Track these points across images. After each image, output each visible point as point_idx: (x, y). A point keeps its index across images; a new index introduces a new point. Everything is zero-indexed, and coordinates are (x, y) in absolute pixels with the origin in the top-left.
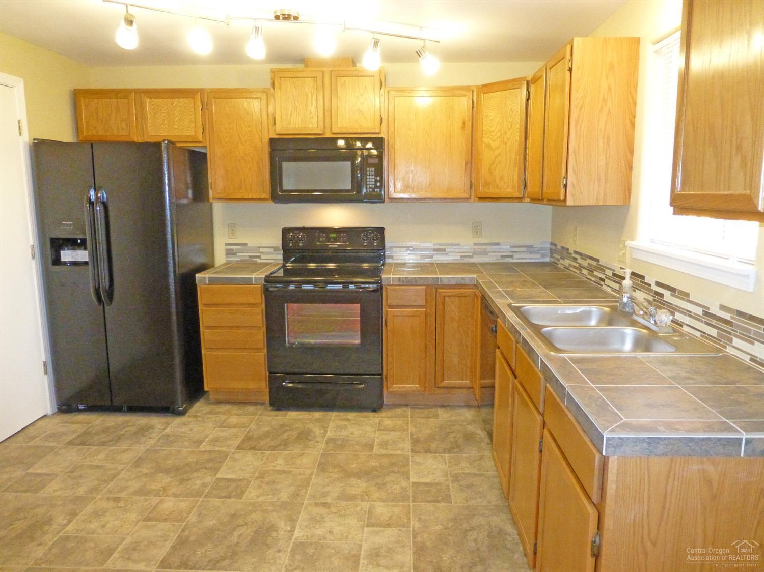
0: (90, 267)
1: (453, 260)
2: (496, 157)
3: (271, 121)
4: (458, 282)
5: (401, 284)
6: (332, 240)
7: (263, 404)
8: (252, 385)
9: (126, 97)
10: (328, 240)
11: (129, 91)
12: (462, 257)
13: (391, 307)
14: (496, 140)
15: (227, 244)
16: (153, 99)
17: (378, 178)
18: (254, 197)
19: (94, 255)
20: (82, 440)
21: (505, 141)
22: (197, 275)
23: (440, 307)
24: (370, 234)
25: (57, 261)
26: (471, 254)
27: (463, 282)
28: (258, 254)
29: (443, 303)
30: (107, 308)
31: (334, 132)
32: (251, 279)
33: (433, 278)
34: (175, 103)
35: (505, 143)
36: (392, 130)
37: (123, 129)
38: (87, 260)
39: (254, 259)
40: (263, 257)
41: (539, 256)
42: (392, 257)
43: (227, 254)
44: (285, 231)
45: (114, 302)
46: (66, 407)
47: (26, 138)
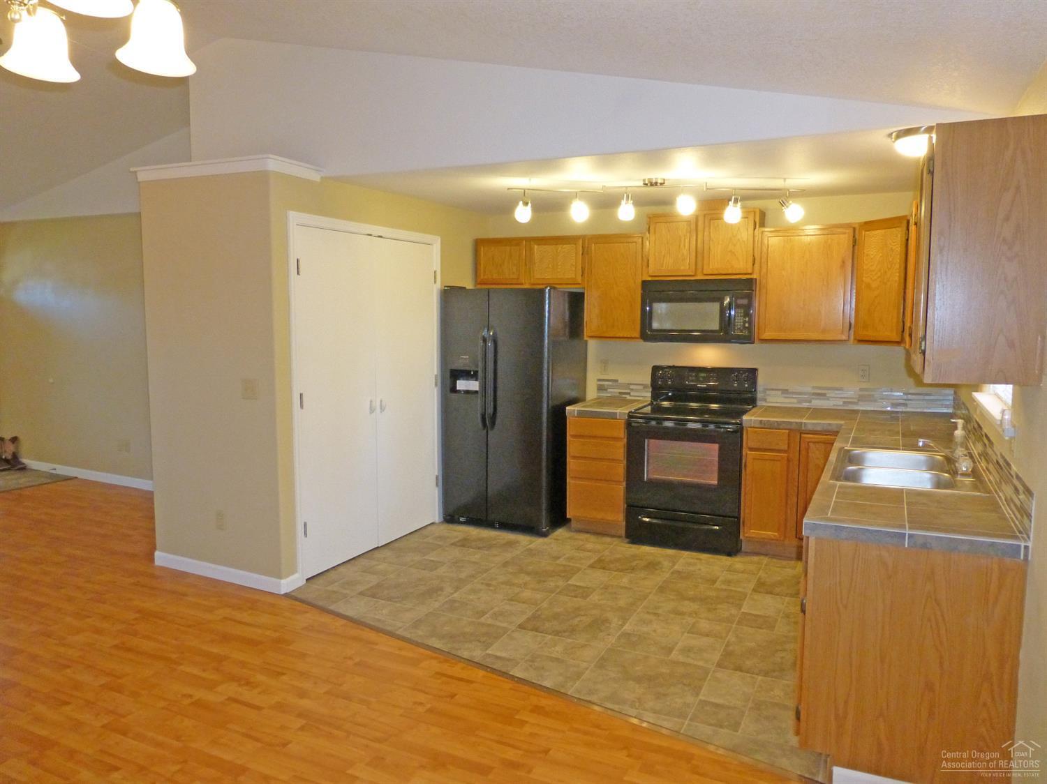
0: (479, 395)
1: (834, 405)
2: (876, 297)
3: (645, 264)
4: (825, 428)
5: (762, 426)
6: (701, 379)
7: (620, 537)
8: (610, 517)
9: (518, 244)
10: (698, 380)
11: (521, 239)
13: (751, 449)
14: (875, 280)
15: (599, 380)
16: (541, 246)
17: (747, 319)
18: (625, 336)
19: (484, 386)
20: (464, 543)
21: (885, 281)
22: (567, 408)
23: (803, 453)
24: (742, 374)
25: (453, 389)
27: (830, 428)
28: (628, 391)
29: (807, 450)
30: (489, 432)
31: (705, 272)
32: (616, 414)
33: (796, 423)
34: (560, 249)
35: (885, 284)
36: (764, 270)
38: (477, 389)
39: (624, 396)
40: (632, 394)
42: (765, 400)
43: (598, 389)
44: (655, 369)
45: (496, 427)
46: (450, 518)
47: (438, 286)
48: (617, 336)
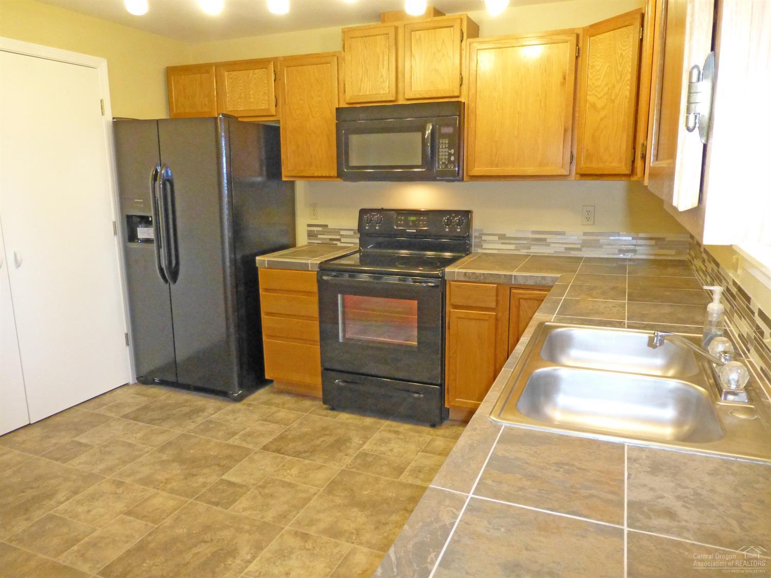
2: (602, 119)
3: (342, 90)
4: (538, 282)
5: (467, 280)
6: (411, 224)
9: (208, 72)
10: (407, 224)
11: (210, 65)
12: (566, 249)
13: (456, 307)
14: (601, 98)
15: (309, 225)
16: (231, 72)
17: (454, 151)
18: (324, 175)
19: (158, 234)
21: (613, 98)
22: (257, 258)
23: (514, 310)
24: (454, 217)
25: (134, 238)
26: (579, 246)
27: (544, 282)
28: (338, 237)
29: (519, 307)
30: (172, 286)
31: (407, 97)
32: (307, 264)
33: (505, 276)
34: (251, 75)
35: (613, 101)
36: (473, 91)
37: (206, 105)
38: (153, 237)
39: (334, 242)
40: (343, 240)
41: (673, 252)
42: (481, 246)
43: (308, 236)
44: (363, 212)
45: (178, 281)
46: (144, 379)
47: (109, 117)
48: (316, 174)
